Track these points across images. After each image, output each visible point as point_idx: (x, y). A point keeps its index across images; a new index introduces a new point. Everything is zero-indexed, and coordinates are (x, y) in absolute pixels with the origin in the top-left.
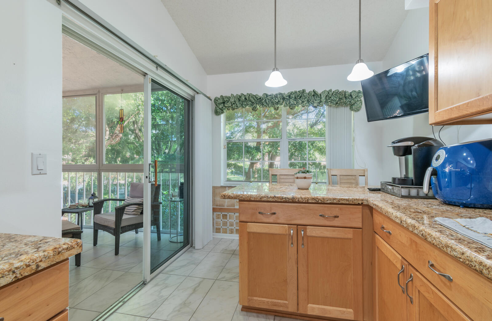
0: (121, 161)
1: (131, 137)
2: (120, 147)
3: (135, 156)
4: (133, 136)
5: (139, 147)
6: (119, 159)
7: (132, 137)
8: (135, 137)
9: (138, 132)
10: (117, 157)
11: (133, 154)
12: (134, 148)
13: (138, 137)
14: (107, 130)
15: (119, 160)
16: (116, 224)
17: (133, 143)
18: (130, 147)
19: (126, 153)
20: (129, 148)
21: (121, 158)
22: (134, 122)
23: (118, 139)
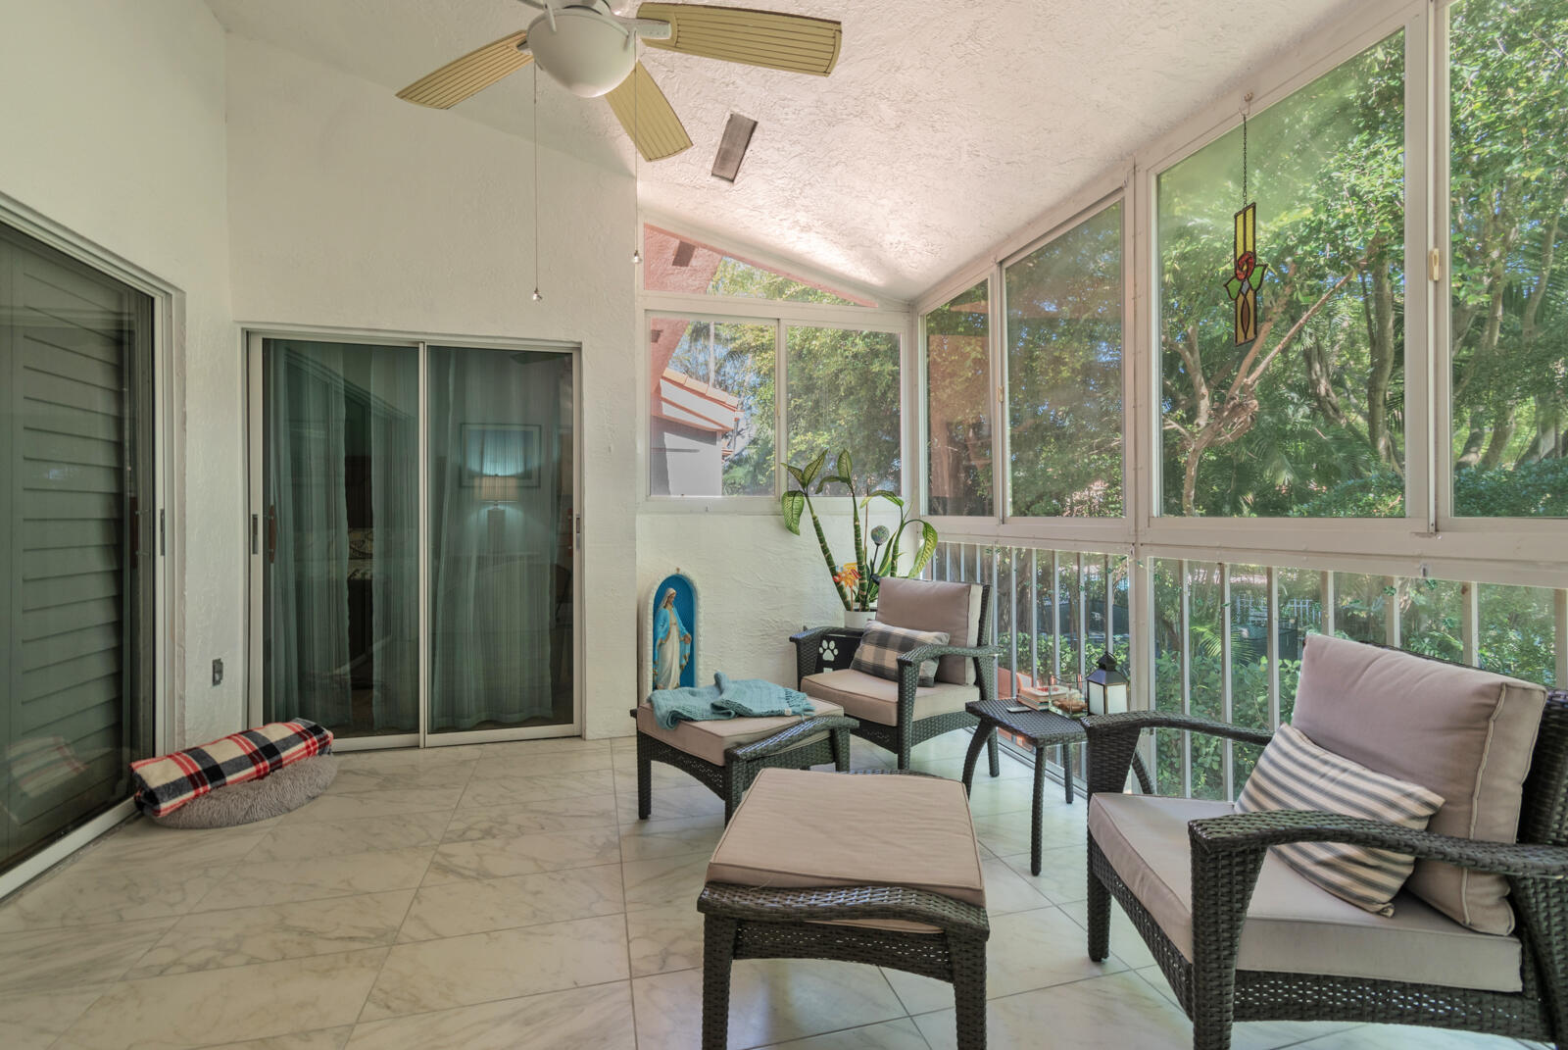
0: (1255, 503)
1: (1296, 411)
2: (1252, 451)
3: (1313, 486)
4: (1305, 410)
5: (1333, 448)
6: (1250, 497)
7: (1299, 414)
8: (1314, 411)
9: (1327, 390)
10: (1240, 492)
11: (1304, 476)
12: (1310, 457)
13: (1325, 411)
14: (1203, 396)
15: (1247, 503)
16: (1196, 934)
17: (1305, 435)
18: (1291, 451)
19: (1275, 476)
20: (1287, 453)
21: (1257, 496)
22: (1307, 355)
23: (1243, 419)
